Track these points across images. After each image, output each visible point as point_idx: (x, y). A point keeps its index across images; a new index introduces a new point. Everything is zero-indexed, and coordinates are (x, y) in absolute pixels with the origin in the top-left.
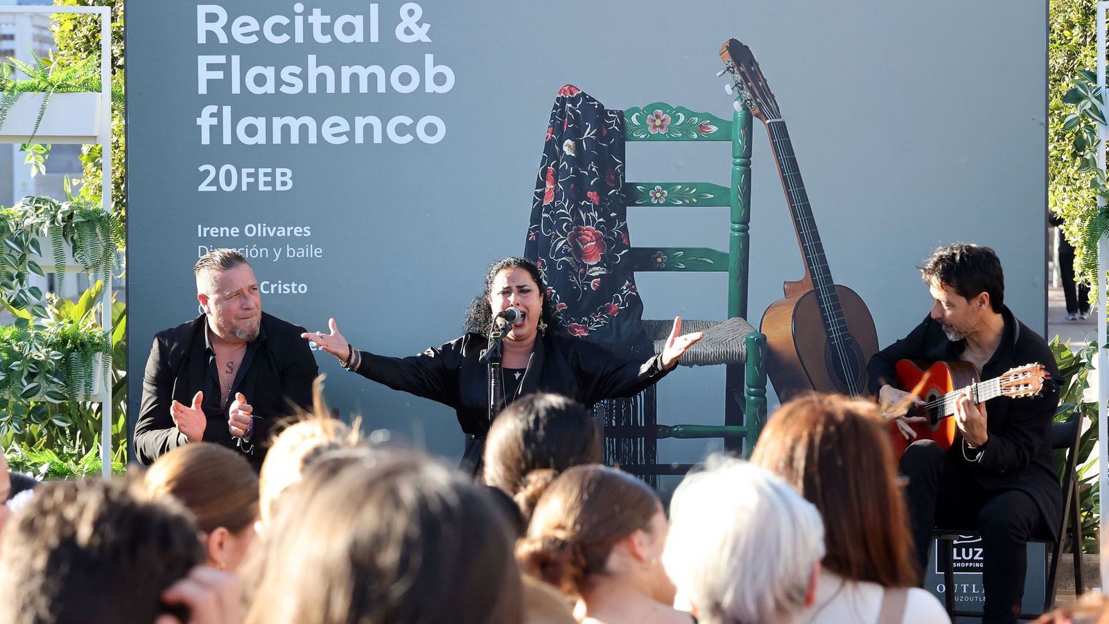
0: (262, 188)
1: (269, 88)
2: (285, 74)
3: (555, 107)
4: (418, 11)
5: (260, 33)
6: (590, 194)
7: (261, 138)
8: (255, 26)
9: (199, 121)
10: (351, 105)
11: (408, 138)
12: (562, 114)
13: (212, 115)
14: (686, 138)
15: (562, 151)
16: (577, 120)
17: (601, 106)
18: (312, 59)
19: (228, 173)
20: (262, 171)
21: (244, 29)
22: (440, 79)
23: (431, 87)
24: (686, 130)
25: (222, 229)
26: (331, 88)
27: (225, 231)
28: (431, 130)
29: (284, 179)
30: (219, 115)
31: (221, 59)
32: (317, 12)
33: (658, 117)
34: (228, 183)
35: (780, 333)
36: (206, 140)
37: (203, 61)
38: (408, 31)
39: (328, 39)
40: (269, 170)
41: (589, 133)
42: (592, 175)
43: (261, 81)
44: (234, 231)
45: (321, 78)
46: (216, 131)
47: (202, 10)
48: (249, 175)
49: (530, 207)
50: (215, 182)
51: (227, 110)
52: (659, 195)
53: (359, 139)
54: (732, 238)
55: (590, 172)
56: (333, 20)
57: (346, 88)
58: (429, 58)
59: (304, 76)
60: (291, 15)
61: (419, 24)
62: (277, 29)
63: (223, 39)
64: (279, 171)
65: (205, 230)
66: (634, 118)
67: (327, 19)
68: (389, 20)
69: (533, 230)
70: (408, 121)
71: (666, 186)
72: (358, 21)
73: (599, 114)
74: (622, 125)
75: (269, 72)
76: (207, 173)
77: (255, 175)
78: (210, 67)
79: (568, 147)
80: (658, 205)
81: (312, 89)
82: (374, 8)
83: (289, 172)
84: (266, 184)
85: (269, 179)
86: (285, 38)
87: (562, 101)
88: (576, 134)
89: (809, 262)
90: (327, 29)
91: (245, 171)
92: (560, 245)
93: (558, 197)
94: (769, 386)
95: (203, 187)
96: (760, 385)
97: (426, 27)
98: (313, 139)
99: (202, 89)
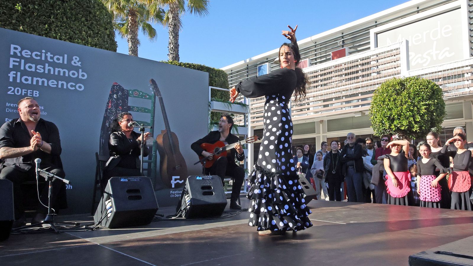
1: (33, 70)
2: (38, 67)
3: (112, 87)
4: (78, 59)
5: (31, 55)
6: (120, 107)
7: (29, 82)
8: (29, 53)
9: (9, 75)
10: (58, 78)
11: (74, 88)
12: (114, 89)
13: (14, 74)
14: (142, 98)
15: (113, 97)
16: (117, 90)
17: (123, 88)
18: (47, 65)
19: (18, 90)
20: (29, 91)
21: (26, 53)
22: (83, 76)
23: (80, 77)
24: (142, 96)
25: (15, 105)
26: (52, 73)
27: (16, 105)
28: (80, 87)
29: (36, 94)
30: (16, 74)
31: (18, 60)
32: (49, 53)
33: (136, 92)
34: (18, 92)
35: (160, 141)
36: (11, 80)
37: (12, 59)
38: (75, 63)
39: (52, 61)
40: (32, 91)
41: (120, 94)
42: (120, 103)
43: (30, 67)
45: (49, 70)
46: (15, 78)
47: (12, 46)
48: (25, 91)
49: (105, 109)
50: (14, 91)
51: (19, 74)
52: (135, 109)
53: (60, 86)
54: (151, 120)
55: (120, 102)
56: (54, 56)
57: (56, 73)
58: (80, 70)
59: (44, 68)
60: (41, 53)
61: (78, 62)
62: (36, 55)
63: (19, 55)
64: (34, 91)
65: (9, 104)
66: (130, 92)
67: (52, 56)
68: (70, 59)
69: (106, 114)
70: (74, 84)
71: (137, 107)
72: (61, 58)
73: (123, 90)
74: (128, 93)
75: (33, 66)
76: (11, 89)
77: (27, 92)
78: (14, 61)
79: (115, 96)
80: (135, 111)
81: (46, 72)
82: (66, 56)
83: (38, 92)
84: (30, 94)
85: (31, 93)
86: (39, 58)
87: (114, 86)
88: (117, 94)
89: (166, 127)
90: (51, 58)
91: (23, 90)
92: (112, 118)
93: (112, 107)
94: (158, 152)
95: (9, 93)
96: (156, 152)
97: (80, 63)
98: (46, 85)
99: (11, 66)
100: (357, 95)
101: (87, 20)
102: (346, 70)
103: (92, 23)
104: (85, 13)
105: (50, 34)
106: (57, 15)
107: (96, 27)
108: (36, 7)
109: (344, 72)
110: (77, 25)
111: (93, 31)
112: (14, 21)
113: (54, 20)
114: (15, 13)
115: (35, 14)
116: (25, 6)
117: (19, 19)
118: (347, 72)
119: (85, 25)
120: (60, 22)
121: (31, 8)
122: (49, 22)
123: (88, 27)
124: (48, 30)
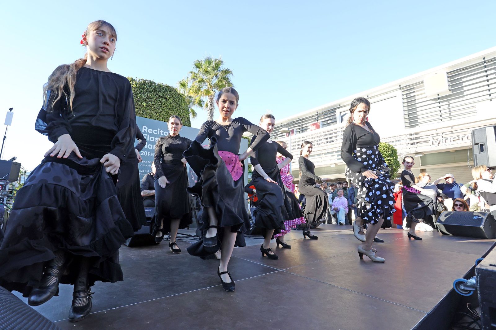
0: (151, 156)
2: (156, 139)
5: (152, 132)
7: (151, 148)
8: (152, 131)
19: (146, 153)
20: (151, 153)
21: (150, 131)
31: (146, 135)
32: (161, 130)
34: (146, 154)
39: (163, 135)
43: (152, 139)
44: (146, 162)
47: (144, 127)
48: (149, 153)
50: (144, 154)
60: (158, 130)
62: (155, 132)
63: (147, 132)
67: (163, 132)
75: (154, 138)
77: (150, 154)
86: (156, 133)
90: (163, 133)
91: (148, 153)
95: (141, 154)
100: (332, 152)
101: (178, 110)
102: (324, 136)
103: (181, 111)
104: (177, 105)
105: (160, 119)
106: (163, 107)
107: (182, 113)
108: (153, 103)
109: (323, 137)
110: (173, 112)
111: (180, 116)
112: (141, 112)
113: (161, 110)
114: (142, 107)
115: (152, 107)
116: (147, 103)
117: (144, 111)
118: (325, 137)
119: (177, 113)
120: (165, 111)
121: (150, 104)
122: (159, 112)
123: (179, 114)
124: (158, 116)
